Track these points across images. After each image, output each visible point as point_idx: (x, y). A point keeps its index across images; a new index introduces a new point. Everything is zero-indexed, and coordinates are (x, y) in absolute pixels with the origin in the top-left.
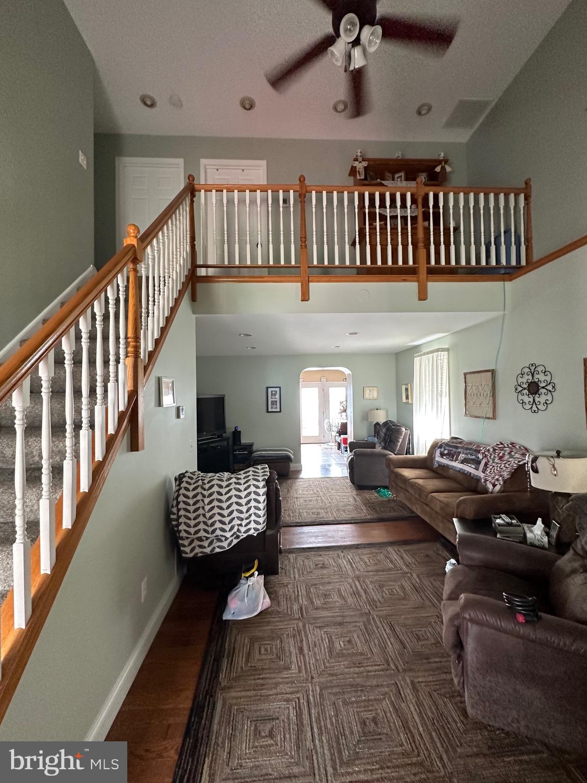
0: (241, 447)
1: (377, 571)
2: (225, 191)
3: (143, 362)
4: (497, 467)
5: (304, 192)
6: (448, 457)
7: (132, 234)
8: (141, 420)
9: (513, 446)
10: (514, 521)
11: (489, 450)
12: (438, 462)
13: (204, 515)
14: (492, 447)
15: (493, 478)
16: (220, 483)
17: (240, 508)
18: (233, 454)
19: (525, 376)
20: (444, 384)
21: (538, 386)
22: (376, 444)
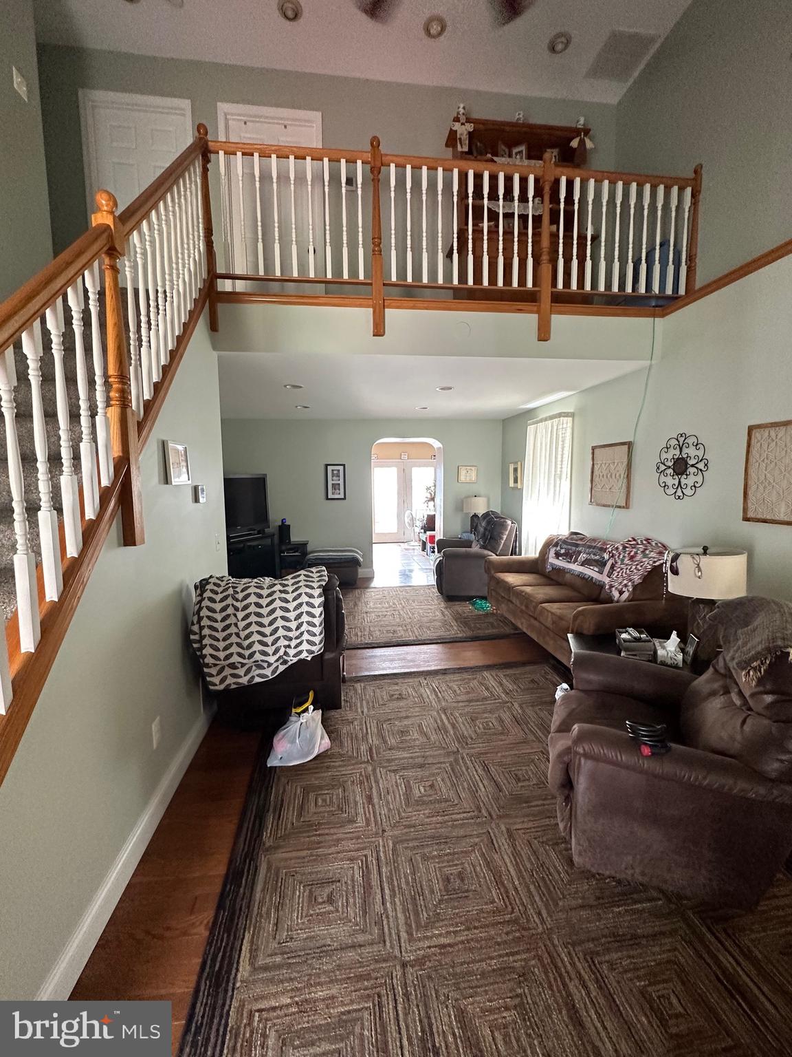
0: (291, 547)
1: (469, 701)
3: (136, 415)
4: (627, 569)
5: (378, 164)
6: (565, 557)
7: (105, 208)
8: (136, 500)
9: (649, 543)
10: (643, 636)
11: (617, 548)
12: (552, 564)
13: (238, 635)
14: (622, 544)
15: (621, 583)
16: (258, 591)
17: (288, 624)
18: (281, 556)
19: (671, 450)
20: (565, 463)
21: (686, 463)
22: (472, 542)
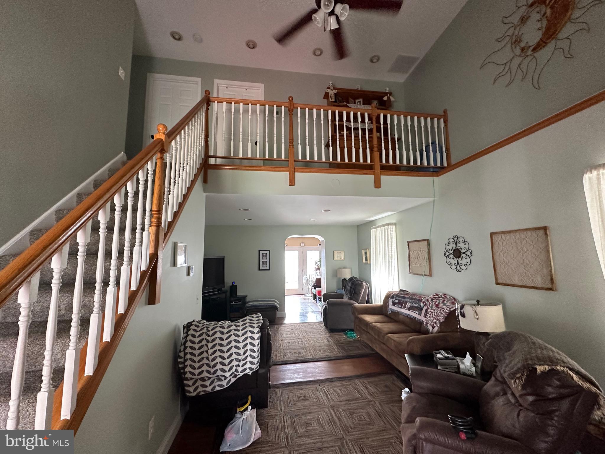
0: (236, 298)
1: (348, 400)
2: (233, 103)
3: (163, 230)
4: (435, 312)
5: (292, 107)
6: (398, 305)
7: (161, 131)
8: (159, 277)
9: (445, 297)
10: (450, 355)
11: (428, 300)
12: (391, 309)
13: (207, 358)
14: (430, 298)
15: (432, 321)
16: (221, 330)
17: (238, 351)
18: (230, 304)
19: (451, 244)
20: (393, 250)
21: (460, 252)
22: (343, 295)
